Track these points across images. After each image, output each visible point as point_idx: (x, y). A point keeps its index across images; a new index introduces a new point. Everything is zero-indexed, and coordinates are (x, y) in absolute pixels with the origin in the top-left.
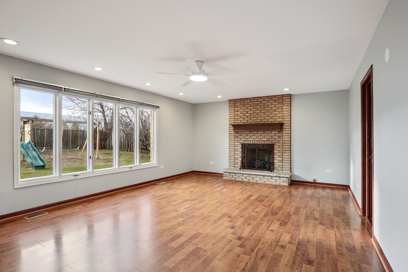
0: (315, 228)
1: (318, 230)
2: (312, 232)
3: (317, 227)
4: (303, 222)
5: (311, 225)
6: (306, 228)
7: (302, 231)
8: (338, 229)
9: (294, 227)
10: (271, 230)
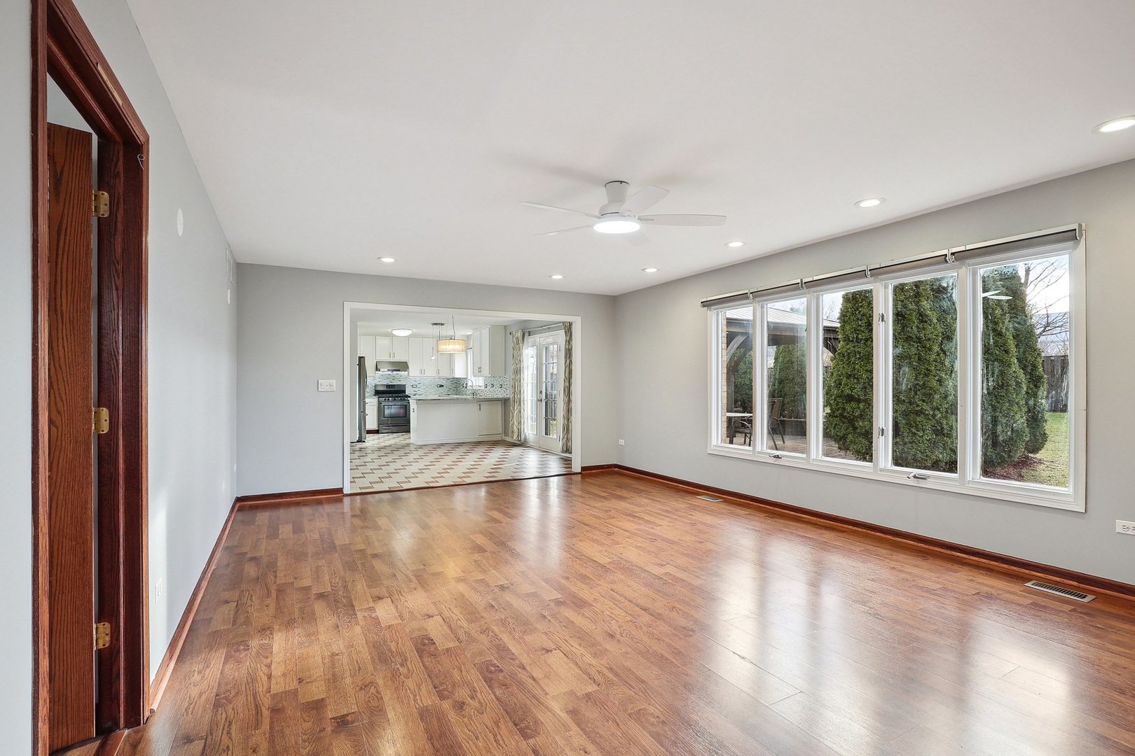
0: (334, 675)
1: (322, 669)
2: (337, 655)
3: (329, 679)
4: (380, 682)
5: (348, 680)
6: (357, 661)
7: (363, 647)
8: (256, 706)
9: (390, 650)
10: (433, 617)
